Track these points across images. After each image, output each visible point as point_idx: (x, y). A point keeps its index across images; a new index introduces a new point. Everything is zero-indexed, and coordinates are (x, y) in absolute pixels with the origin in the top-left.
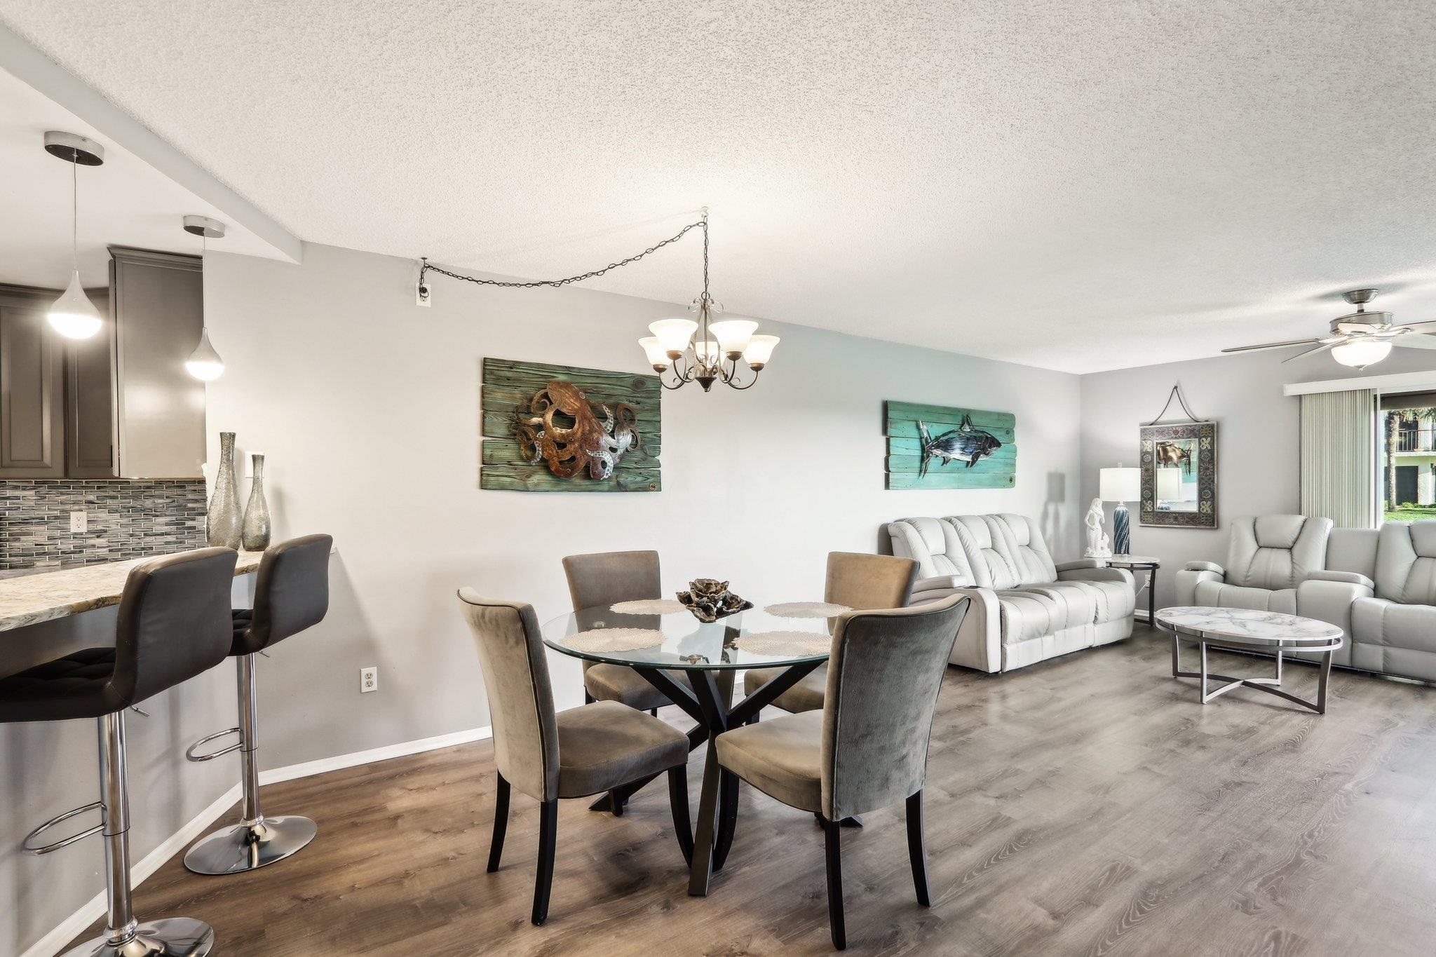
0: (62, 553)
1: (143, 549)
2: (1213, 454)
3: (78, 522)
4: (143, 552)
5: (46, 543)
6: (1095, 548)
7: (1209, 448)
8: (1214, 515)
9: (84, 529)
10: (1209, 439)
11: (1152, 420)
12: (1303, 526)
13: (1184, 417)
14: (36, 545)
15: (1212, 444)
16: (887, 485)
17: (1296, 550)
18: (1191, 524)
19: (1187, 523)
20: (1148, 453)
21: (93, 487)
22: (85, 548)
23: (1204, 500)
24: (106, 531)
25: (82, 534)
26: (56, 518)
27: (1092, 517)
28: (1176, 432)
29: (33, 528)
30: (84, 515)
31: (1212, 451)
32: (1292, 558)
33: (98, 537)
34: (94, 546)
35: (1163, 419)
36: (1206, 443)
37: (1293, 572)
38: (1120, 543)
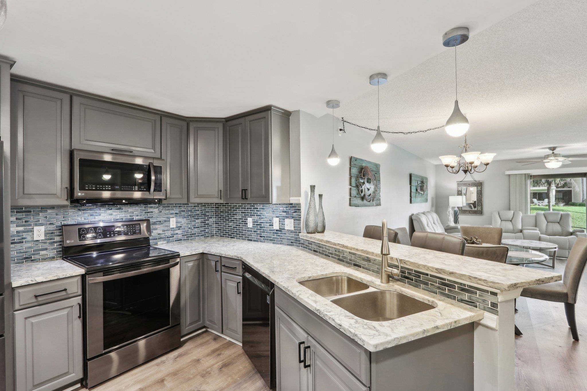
0: (167, 237)
1: (193, 234)
2: (481, 192)
3: (173, 223)
4: (193, 236)
5: (162, 233)
6: (451, 222)
7: (480, 190)
8: (482, 210)
9: (175, 226)
10: (480, 187)
11: (461, 180)
12: (514, 214)
13: (472, 180)
14: (158, 234)
15: (481, 188)
16: (411, 202)
17: (513, 221)
18: (474, 214)
19: (473, 213)
20: (460, 191)
21: (177, 207)
22: (174, 235)
23: (479, 206)
24: (181, 227)
25: (173, 228)
26: (165, 221)
27: (449, 212)
28: (469, 184)
29: (157, 226)
30: (174, 219)
31: (481, 191)
32: (512, 224)
33: (179, 229)
34: (177, 234)
35: (464, 180)
36: (479, 188)
37: (513, 228)
38: (456, 221)
